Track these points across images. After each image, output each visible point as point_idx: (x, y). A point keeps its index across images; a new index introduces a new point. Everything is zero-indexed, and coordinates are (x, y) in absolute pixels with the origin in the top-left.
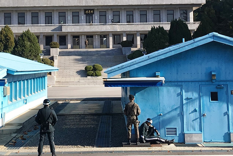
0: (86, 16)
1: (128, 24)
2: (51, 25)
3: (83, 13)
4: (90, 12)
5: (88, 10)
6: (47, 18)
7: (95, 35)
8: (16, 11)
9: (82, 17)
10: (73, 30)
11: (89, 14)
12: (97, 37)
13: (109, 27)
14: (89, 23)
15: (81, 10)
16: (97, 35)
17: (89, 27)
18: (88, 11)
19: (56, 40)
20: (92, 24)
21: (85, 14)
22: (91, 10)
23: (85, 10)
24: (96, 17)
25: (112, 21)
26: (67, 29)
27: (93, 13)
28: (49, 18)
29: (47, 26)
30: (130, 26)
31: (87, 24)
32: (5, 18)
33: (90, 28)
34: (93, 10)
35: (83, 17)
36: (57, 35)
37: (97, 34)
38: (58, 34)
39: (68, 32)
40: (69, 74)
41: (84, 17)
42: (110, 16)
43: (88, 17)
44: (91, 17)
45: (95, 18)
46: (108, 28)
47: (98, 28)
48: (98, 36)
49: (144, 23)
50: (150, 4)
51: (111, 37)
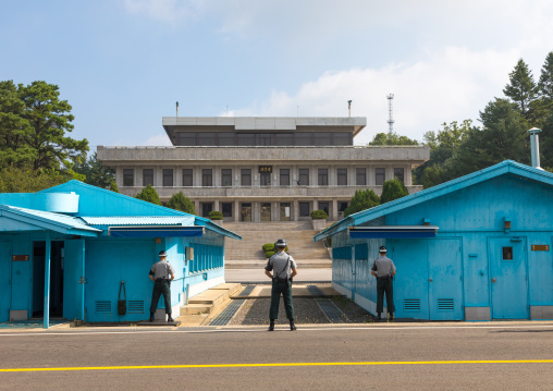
0: (261, 175)
1: (321, 187)
2: (211, 187)
3: (256, 170)
4: (267, 169)
5: (264, 167)
6: (205, 177)
7: (274, 202)
8: (161, 167)
10: (242, 197)
11: (266, 173)
12: (276, 206)
13: (293, 192)
14: (266, 186)
15: (253, 166)
17: (264, 191)
18: (264, 169)
19: (217, 208)
20: (269, 186)
21: (260, 172)
22: (268, 167)
23: (260, 167)
24: (275, 177)
25: (297, 183)
26: (235, 194)
27: (271, 172)
28: (207, 178)
29: (205, 188)
30: (323, 190)
31: (263, 186)
33: (267, 192)
34: (271, 167)
35: (256, 177)
36: (220, 203)
37: (276, 202)
38: (221, 201)
39: (234, 199)
41: (258, 176)
42: (294, 176)
43: (263, 177)
44: (267, 177)
45: (273, 178)
47: (277, 192)
48: (277, 204)
49: (344, 186)
50: (352, 159)
51: (296, 204)
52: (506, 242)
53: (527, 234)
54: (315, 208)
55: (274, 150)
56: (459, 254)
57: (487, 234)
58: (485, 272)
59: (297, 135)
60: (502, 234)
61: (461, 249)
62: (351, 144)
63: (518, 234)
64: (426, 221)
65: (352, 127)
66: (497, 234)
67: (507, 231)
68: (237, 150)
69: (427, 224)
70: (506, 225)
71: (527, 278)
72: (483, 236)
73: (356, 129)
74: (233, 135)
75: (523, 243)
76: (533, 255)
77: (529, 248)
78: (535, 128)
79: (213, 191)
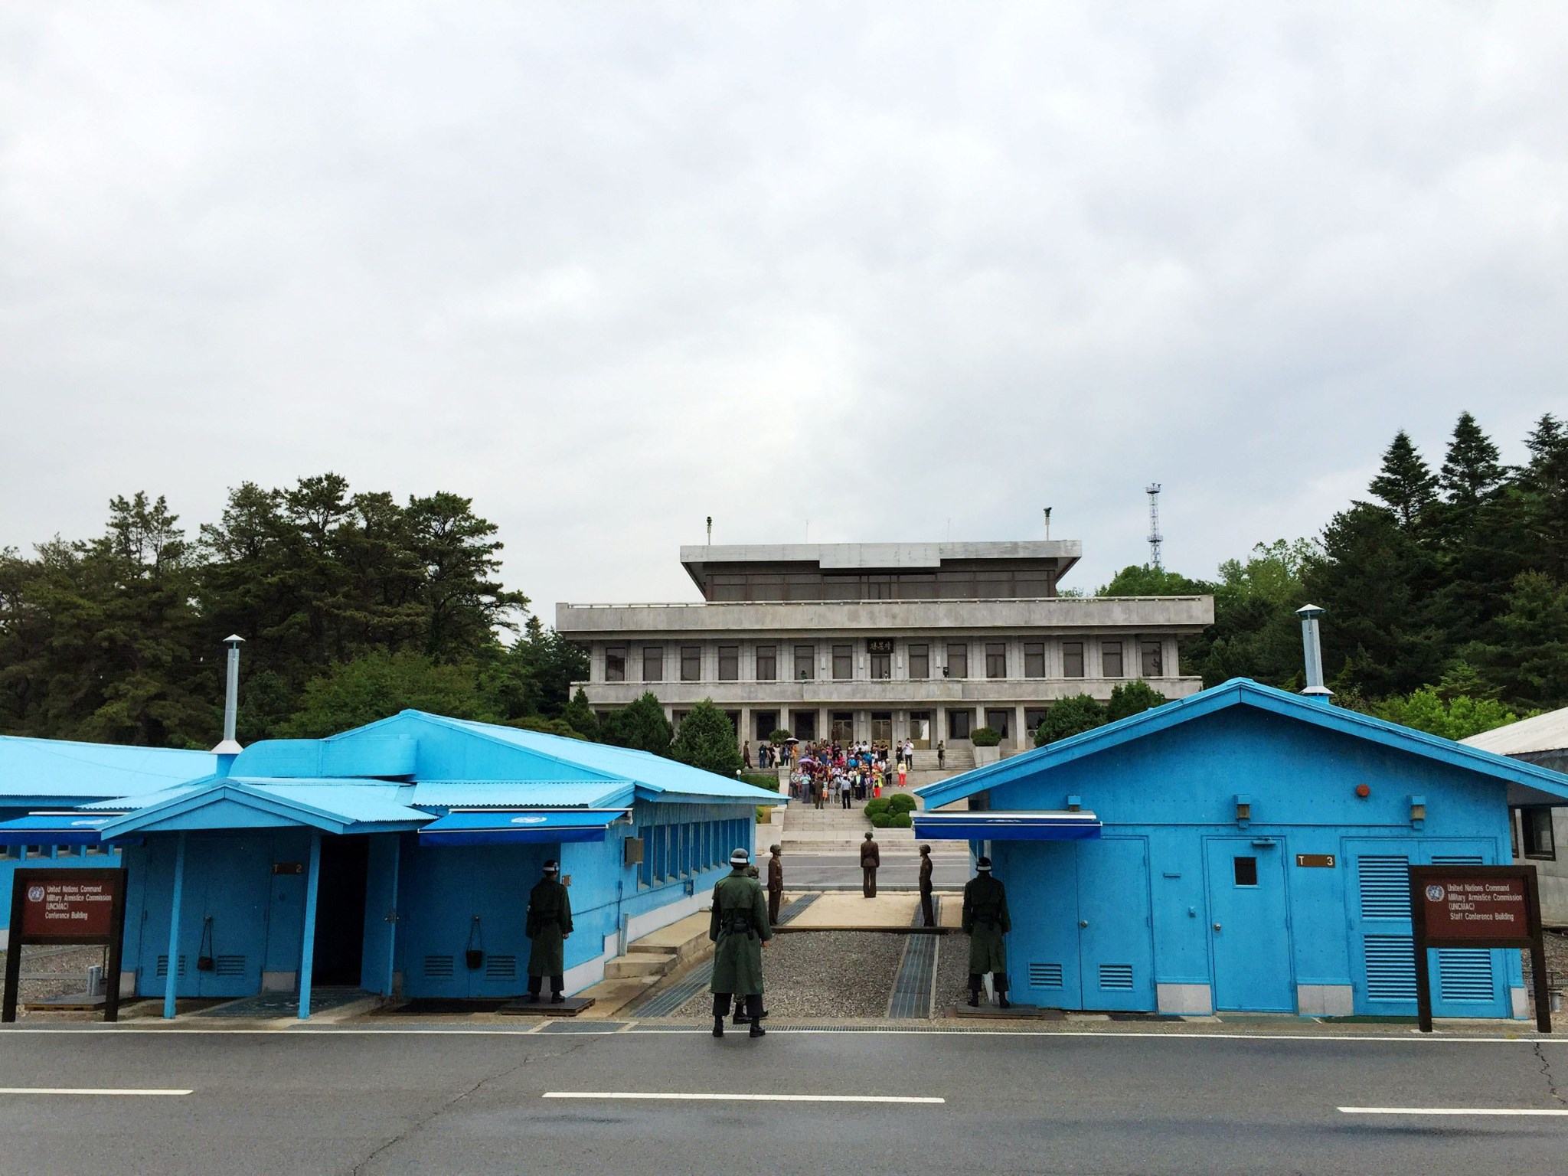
0: (872, 657)
1: (991, 681)
2: (774, 681)
3: (862, 648)
4: (884, 645)
5: (878, 640)
6: (762, 662)
7: (897, 711)
8: (677, 642)
9: (861, 659)
10: (835, 699)
11: (881, 652)
12: (901, 719)
13: (936, 690)
14: (881, 677)
15: (857, 640)
16: (901, 714)
17: (878, 687)
18: (878, 645)
19: (785, 723)
20: (888, 680)
21: (869, 651)
22: (885, 640)
23: (869, 641)
24: (900, 659)
25: (944, 672)
26: (819, 695)
27: (892, 651)
28: (766, 663)
29: (761, 684)
30: (995, 686)
31: (875, 680)
32: (646, 661)
33: (884, 691)
34: (892, 640)
36: (790, 712)
37: (901, 710)
38: (792, 708)
39: (818, 703)
40: (820, 821)
41: (865, 660)
42: (938, 659)
43: (876, 661)
44: (885, 662)
45: (896, 663)
46: (933, 690)
47: (905, 690)
48: (904, 715)
49: (1038, 679)
50: (1054, 624)
51: (941, 717)
52: (1242, 848)
53: (1286, 831)
54: (981, 722)
55: (895, 608)
56: (1142, 868)
57: (1203, 831)
58: (1199, 914)
59: (942, 577)
60: (1234, 831)
61: (1146, 862)
62: (1052, 592)
63: (1267, 831)
64: (1073, 800)
65: (1054, 561)
66: (1223, 831)
67: (1242, 824)
68: (822, 609)
69: (1074, 809)
70: (1241, 814)
71: (1289, 925)
72: (1194, 834)
73: (1061, 565)
74: (816, 578)
75: (1279, 852)
76: (1300, 874)
77: (1293, 860)
78: (1309, 607)
79: (776, 688)
